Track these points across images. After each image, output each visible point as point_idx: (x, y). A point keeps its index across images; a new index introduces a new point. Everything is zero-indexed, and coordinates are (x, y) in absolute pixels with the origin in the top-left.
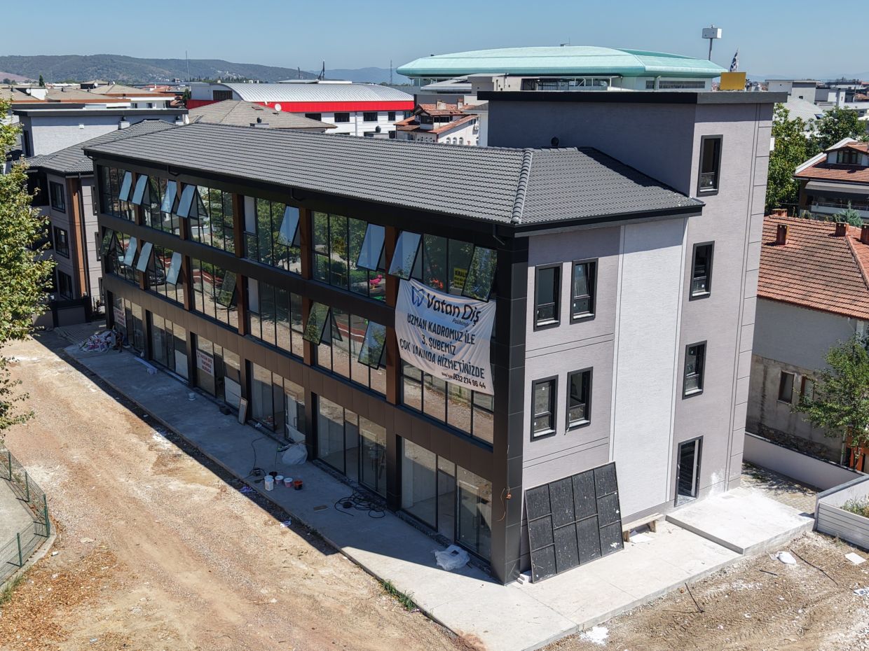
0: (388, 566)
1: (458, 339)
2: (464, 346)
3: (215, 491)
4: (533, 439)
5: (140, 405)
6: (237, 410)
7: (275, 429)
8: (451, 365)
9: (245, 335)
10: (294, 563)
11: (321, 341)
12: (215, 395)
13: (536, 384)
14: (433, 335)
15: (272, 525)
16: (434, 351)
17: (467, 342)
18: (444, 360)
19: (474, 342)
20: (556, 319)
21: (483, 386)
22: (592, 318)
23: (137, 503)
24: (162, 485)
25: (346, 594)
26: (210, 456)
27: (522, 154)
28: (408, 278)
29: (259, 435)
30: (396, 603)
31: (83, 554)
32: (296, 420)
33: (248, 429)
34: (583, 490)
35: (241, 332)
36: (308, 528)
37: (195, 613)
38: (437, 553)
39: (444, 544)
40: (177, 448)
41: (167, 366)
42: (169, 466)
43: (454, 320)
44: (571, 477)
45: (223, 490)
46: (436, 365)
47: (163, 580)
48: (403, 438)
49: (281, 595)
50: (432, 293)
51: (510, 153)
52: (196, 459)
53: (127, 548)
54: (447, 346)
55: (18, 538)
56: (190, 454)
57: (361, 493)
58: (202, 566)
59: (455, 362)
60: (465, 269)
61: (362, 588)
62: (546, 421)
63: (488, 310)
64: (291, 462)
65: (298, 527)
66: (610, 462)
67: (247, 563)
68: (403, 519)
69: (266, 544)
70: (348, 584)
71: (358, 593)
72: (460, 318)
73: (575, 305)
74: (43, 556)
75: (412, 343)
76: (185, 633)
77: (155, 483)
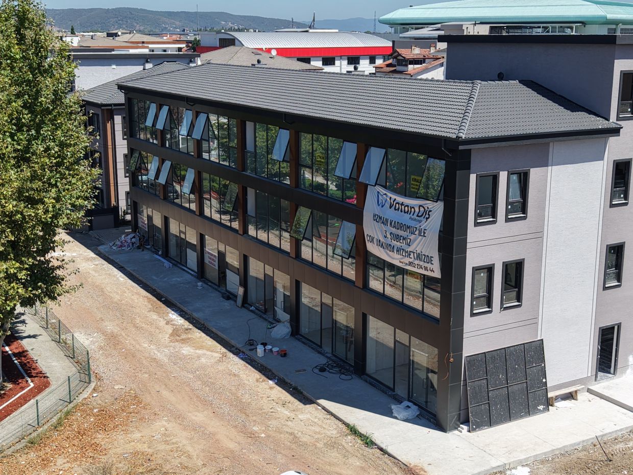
0: (354, 414)
1: (413, 233)
2: (418, 238)
3: (217, 355)
4: (473, 315)
5: (158, 291)
6: (236, 296)
7: (266, 311)
8: (407, 254)
9: (244, 234)
10: (279, 410)
11: (304, 238)
12: (218, 284)
13: (476, 270)
14: (394, 230)
15: (264, 381)
16: (394, 243)
17: (420, 235)
18: (402, 251)
19: (425, 235)
20: (493, 217)
21: (432, 271)
22: (525, 218)
23: (157, 362)
24: (176, 350)
25: (319, 433)
26: (214, 330)
27: (471, 85)
28: (374, 184)
29: (253, 316)
30: (359, 441)
31: (116, 396)
32: (283, 303)
33: (244, 311)
34: (515, 360)
35: (241, 232)
36: (291, 385)
37: (202, 440)
38: (393, 407)
39: (399, 401)
40: (188, 323)
41: (180, 262)
42: (182, 336)
43: (410, 218)
44: (505, 348)
45: (224, 355)
46: (395, 255)
47: (178, 417)
48: (368, 315)
49: (268, 432)
50: (394, 197)
51: (461, 84)
52: (203, 332)
53: (150, 393)
54: (404, 239)
55: (69, 380)
56: (199, 329)
57: (333, 361)
58: (208, 409)
59: (410, 252)
60: (419, 176)
61: (332, 429)
62: (484, 300)
63: (437, 209)
64: (279, 337)
65: (282, 383)
66: (538, 339)
67: (243, 408)
68: (366, 381)
69: (257, 395)
70: (321, 427)
71: (329, 433)
72: (415, 216)
73: (509, 207)
74: (86, 396)
75: (376, 237)
76: (194, 454)
77: (171, 348)
